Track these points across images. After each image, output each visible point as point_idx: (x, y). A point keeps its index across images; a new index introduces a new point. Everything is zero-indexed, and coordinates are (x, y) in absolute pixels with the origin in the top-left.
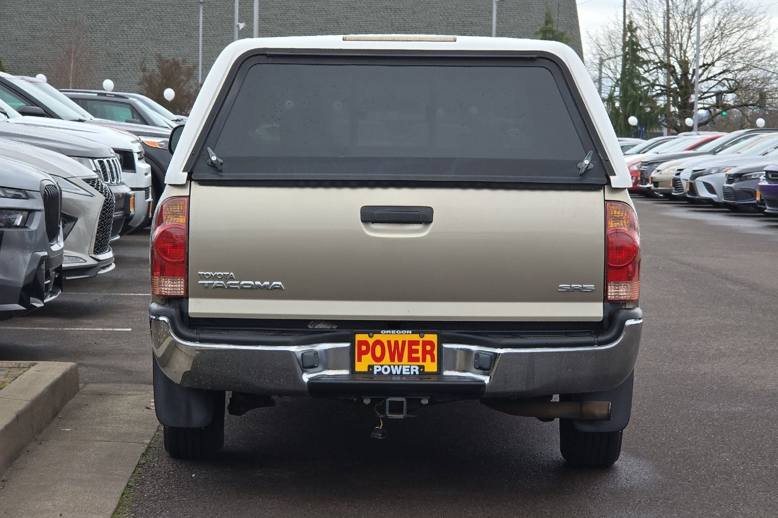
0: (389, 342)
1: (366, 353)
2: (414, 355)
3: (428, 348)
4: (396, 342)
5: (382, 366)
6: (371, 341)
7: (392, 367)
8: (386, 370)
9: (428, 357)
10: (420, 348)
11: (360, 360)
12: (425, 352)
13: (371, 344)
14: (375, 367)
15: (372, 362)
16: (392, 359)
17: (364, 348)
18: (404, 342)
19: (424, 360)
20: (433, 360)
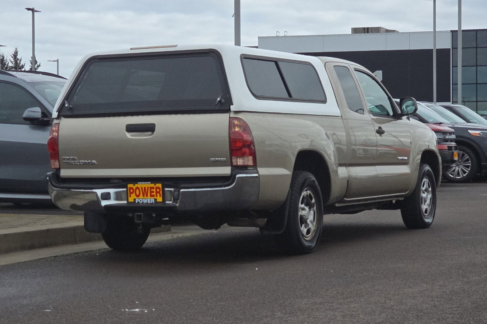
0: (142, 188)
1: (132, 193)
2: (152, 194)
3: (158, 190)
4: (145, 188)
5: (139, 199)
6: (134, 187)
7: (143, 199)
8: (141, 201)
9: (158, 194)
10: (154, 190)
11: (130, 196)
12: (157, 192)
13: (134, 189)
14: (136, 200)
15: (135, 197)
16: (144, 196)
17: (132, 191)
18: (148, 188)
19: (157, 196)
20: (160, 196)
